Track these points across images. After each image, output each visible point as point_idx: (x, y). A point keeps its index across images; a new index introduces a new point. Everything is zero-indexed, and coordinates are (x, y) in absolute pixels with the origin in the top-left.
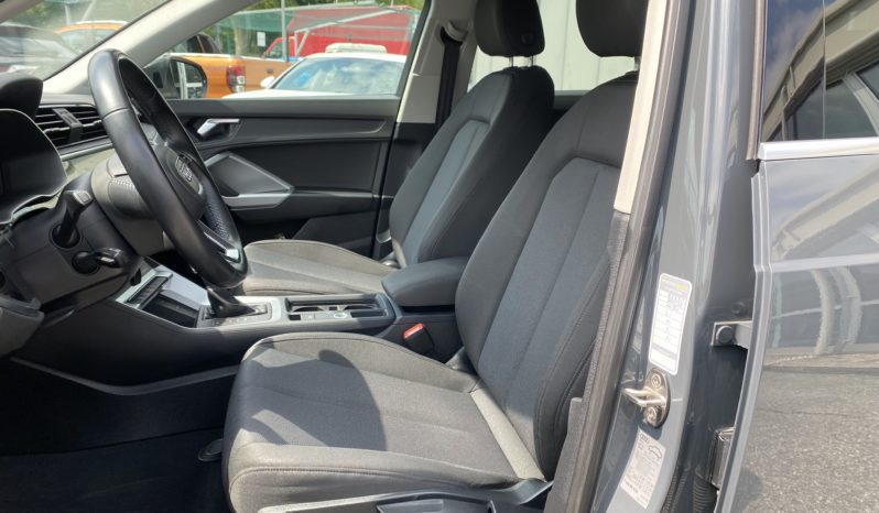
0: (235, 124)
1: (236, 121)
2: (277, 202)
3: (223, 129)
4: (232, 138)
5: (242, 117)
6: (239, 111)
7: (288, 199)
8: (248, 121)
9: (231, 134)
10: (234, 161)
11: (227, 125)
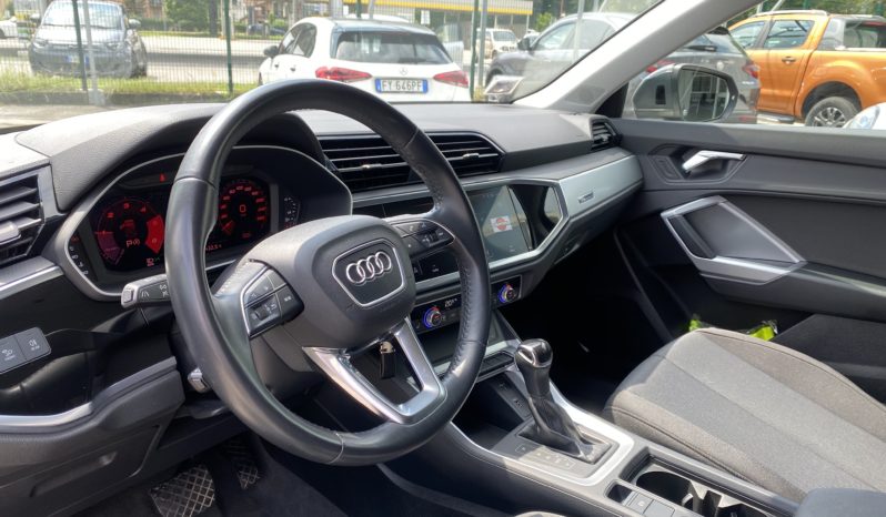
0: (737, 160)
1: (739, 156)
2: (767, 279)
3: (719, 167)
4: (726, 180)
5: (748, 153)
6: (745, 144)
7: (785, 278)
8: (753, 159)
9: (727, 174)
10: (724, 210)
11: (726, 161)
